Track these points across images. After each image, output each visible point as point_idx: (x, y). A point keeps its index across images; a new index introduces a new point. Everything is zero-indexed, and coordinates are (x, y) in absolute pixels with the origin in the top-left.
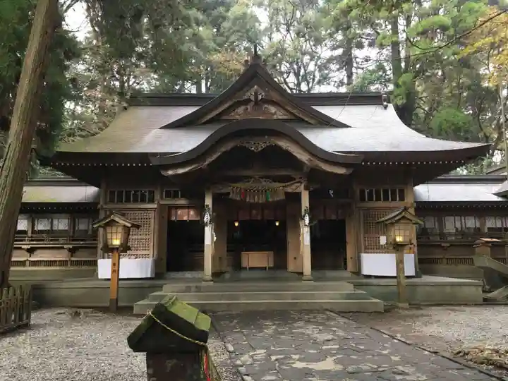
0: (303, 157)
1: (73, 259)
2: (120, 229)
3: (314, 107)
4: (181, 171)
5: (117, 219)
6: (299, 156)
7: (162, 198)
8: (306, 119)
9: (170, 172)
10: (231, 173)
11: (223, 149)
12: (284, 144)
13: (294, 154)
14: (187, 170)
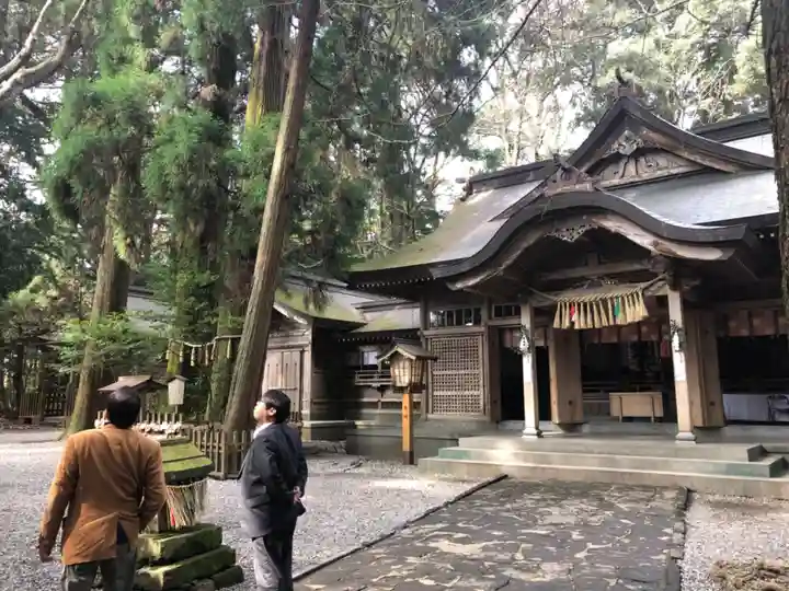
0: (644, 240)
1: (383, 400)
2: (407, 364)
3: (730, 144)
4: (472, 282)
5: (400, 350)
6: (638, 240)
7: (490, 318)
8: (717, 167)
9: (459, 285)
10: (555, 276)
11: (525, 245)
12: (611, 224)
13: (630, 237)
14: (478, 280)
